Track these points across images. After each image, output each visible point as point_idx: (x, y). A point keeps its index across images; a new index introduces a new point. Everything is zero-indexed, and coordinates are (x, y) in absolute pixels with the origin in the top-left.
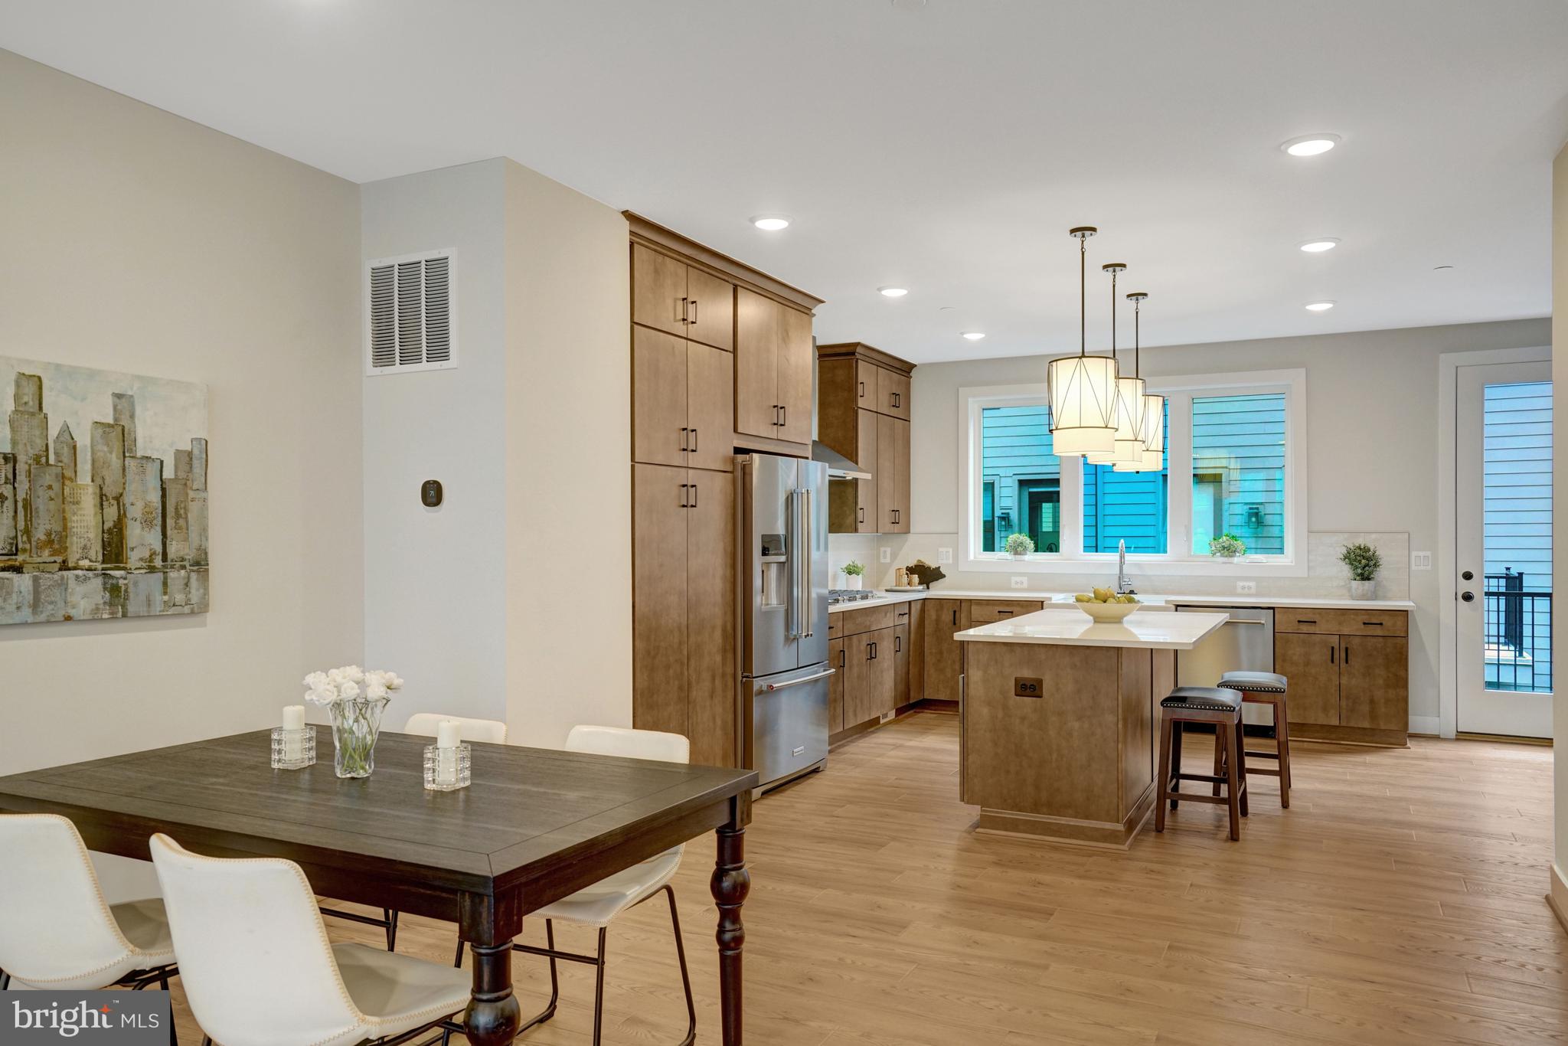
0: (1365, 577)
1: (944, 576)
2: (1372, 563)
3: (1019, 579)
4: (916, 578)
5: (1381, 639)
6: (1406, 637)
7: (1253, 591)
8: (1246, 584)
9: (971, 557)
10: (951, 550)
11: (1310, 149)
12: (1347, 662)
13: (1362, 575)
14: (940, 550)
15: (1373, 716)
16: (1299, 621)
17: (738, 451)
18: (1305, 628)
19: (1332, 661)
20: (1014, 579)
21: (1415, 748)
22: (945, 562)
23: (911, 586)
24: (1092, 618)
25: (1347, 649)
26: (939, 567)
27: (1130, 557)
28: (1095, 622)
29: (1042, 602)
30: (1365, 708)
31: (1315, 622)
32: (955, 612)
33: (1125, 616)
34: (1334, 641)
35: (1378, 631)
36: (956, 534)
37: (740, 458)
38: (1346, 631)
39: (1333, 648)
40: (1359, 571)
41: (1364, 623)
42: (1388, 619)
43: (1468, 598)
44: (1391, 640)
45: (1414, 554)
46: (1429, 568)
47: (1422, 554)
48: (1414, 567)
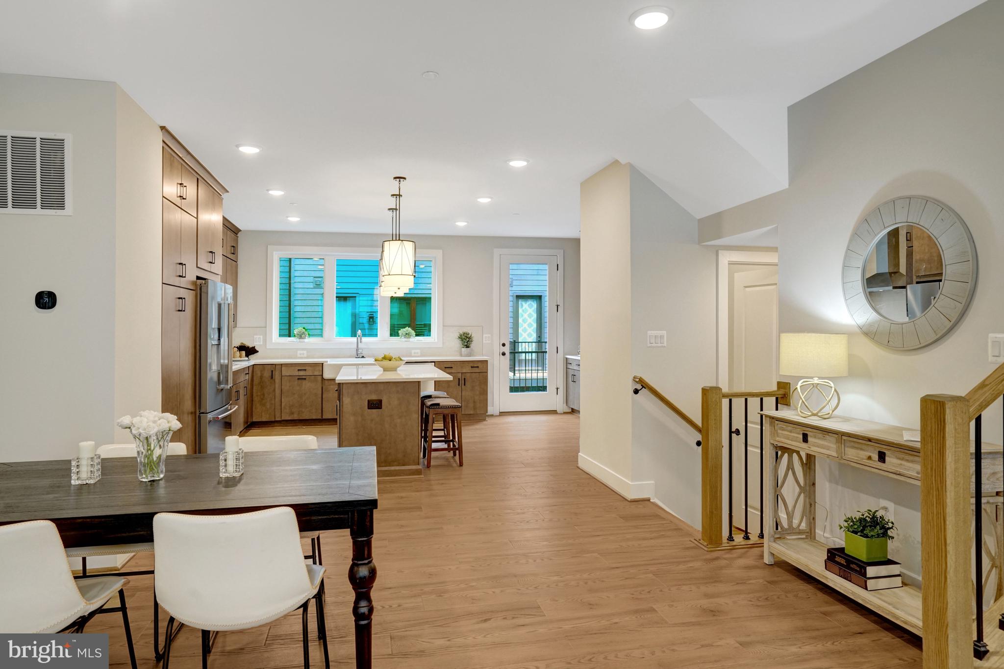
0: (467, 347)
1: (258, 352)
2: (470, 340)
3: (302, 352)
4: (244, 353)
5: (478, 373)
6: (487, 372)
7: (419, 354)
8: (416, 351)
9: (272, 340)
10: (261, 337)
11: (518, 164)
12: (465, 385)
13: (466, 345)
14: (255, 336)
15: (475, 408)
16: (445, 368)
17: (198, 278)
18: (448, 370)
19: (459, 385)
20: (299, 352)
21: (489, 421)
22: (257, 343)
23: (241, 358)
25: (465, 379)
26: (254, 347)
27: (363, 340)
28: (384, 371)
29: (323, 364)
30: (471, 405)
31: (452, 368)
32: (272, 371)
33: (399, 367)
34: (460, 375)
35: (477, 370)
36: (264, 329)
37: (199, 281)
38: (464, 371)
39: (459, 379)
40: (466, 344)
41: (472, 367)
42: (479, 365)
43: (504, 354)
44: (481, 374)
45: (484, 336)
46: (490, 342)
47: (487, 335)
48: (484, 342)
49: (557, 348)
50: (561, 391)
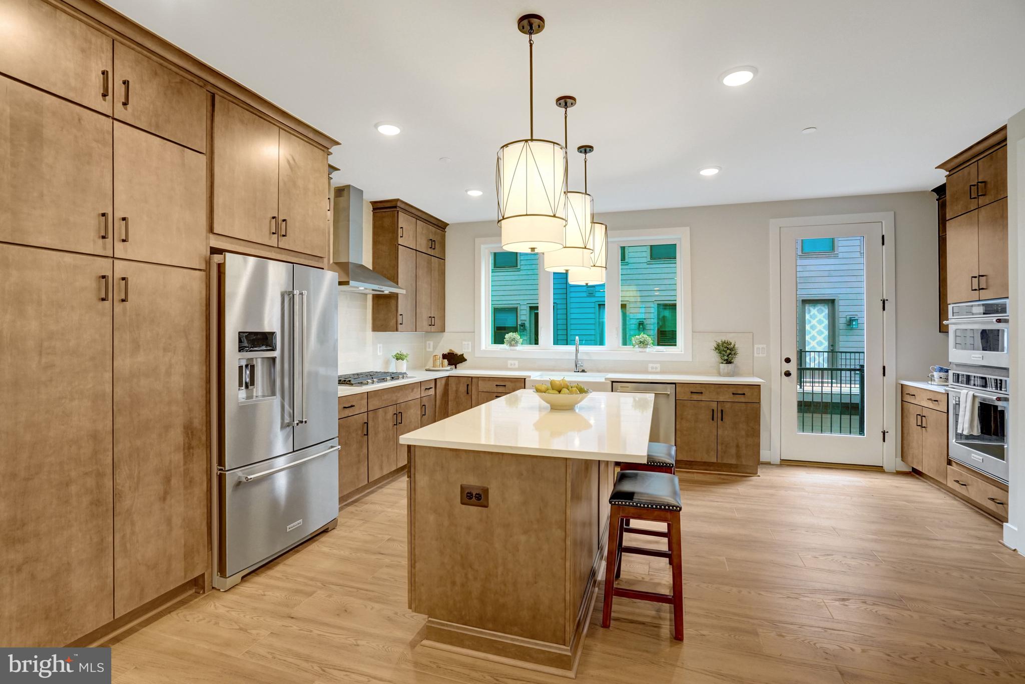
0: (729, 362)
1: (466, 360)
2: (733, 352)
3: (512, 362)
5: (744, 405)
6: (759, 403)
7: (659, 370)
8: (655, 365)
9: (483, 347)
10: (470, 343)
12: (722, 420)
13: (727, 360)
14: (464, 343)
15: (738, 456)
16: (692, 392)
18: (695, 397)
19: (713, 420)
20: (510, 362)
21: (764, 476)
22: (466, 350)
23: (443, 367)
24: (549, 405)
25: (722, 411)
26: (463, 354)
27: (582, 348)
28: (551, 409)
29: (525, 381)
30: (733, 451)
31: (702, 393)
32: (468, 384)
33: (576, 404)
34: (714, 405)
35: (742, 399)
36: (473, 333)
38: (721, 399)
39: (713, 410)
40: (726, 358)
41: (733, 394)
42: (746, 391)
43: (788, 374)
44: (749, 405)
45: (756, 346)
46: (765, 355)
47: (761, 346)
48: (756, 355)
49: (884, 368)
50: (892, 437)
